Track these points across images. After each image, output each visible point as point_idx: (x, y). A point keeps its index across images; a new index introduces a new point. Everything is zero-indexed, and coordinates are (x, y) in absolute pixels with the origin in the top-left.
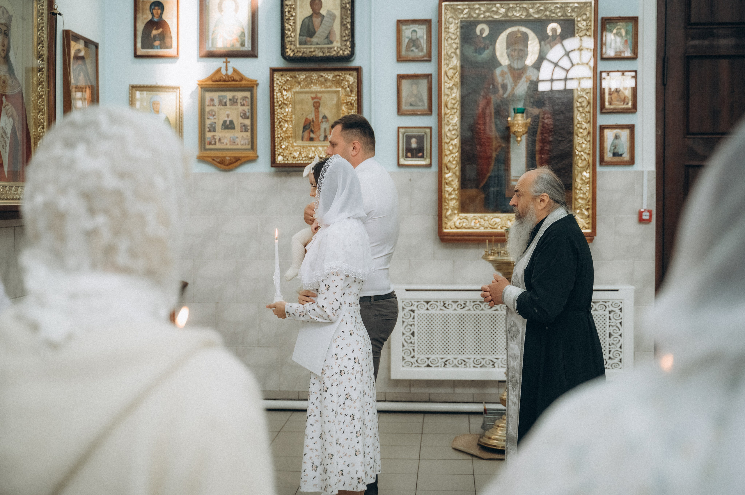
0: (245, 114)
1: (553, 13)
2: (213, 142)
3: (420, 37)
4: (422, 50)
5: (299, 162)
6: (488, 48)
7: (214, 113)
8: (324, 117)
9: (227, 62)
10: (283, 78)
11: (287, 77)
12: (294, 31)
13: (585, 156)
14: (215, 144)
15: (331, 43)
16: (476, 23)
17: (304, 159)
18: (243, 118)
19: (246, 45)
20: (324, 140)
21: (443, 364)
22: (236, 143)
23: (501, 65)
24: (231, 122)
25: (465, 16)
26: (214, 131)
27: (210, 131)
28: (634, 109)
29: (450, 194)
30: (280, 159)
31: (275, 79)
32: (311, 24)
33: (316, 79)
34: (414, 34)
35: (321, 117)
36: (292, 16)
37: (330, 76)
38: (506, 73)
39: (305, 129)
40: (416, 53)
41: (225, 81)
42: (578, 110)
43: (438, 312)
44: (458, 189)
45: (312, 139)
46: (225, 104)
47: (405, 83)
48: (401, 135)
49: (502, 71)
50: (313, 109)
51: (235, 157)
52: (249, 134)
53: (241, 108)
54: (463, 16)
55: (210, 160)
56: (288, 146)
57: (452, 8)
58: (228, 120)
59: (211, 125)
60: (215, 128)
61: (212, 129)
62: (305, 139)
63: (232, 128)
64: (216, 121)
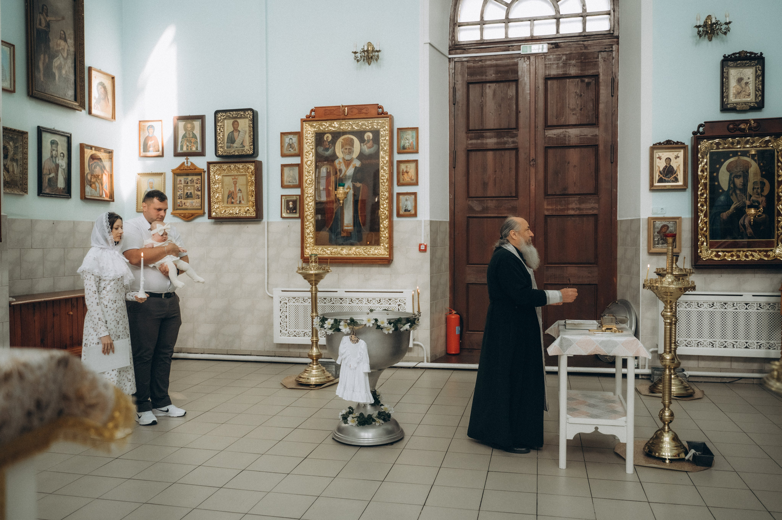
0: (198, 189)
1: (367, 126)
2: (181, 205)
3: (294, 142)
4: (295, 150)
5: (225, 216)
6: (331, 148)
7: (181, 188)
8: (240, 190)
9: (187, 159)
10: (215, 168)
11: (217, 167)
12: (223, 140)
13: (385, 212)
14: (182, 206)
15: (244, 147)
17: (227, 214)
18: (197, 191)
19: (199, 149)
20: (240, 204)
21: (303, 335)
22: (193, 205)
23: (338, 158)
24: (191, 193)
25: (317, 129)
26: (182, 199)
27: (179, 199)
28: (416, 184)
29: (308, 234)
30: (214, 214)
31: (211, 168)
32: (232, 136)
33: (233, 168)
34: (291, 140)
35: (237, 190)
36: (221, 132)
37: (240, 166)
38: (342, 163)
39: (228, 197)
40: (292, 151)
41: (186, 170)
43: (300, 304)
44: (314, 231)
45: (232, 203)
46: (188, 183)
47: (286, 169)
48: (283, 200)
49: (339, 162)
50: (233, 185)
51: (191, 213)
52: (200, 200)
53: (196, 185)
54: (315, 129)
55: (178, 215)
56: (219, 207)
57: (309, 125)
58: (189, 192)
59: (179, 195)
60: (182, 197)
61: (180, 197)
62: (229, 203)
63: (192, 197)
64: (182, 193)
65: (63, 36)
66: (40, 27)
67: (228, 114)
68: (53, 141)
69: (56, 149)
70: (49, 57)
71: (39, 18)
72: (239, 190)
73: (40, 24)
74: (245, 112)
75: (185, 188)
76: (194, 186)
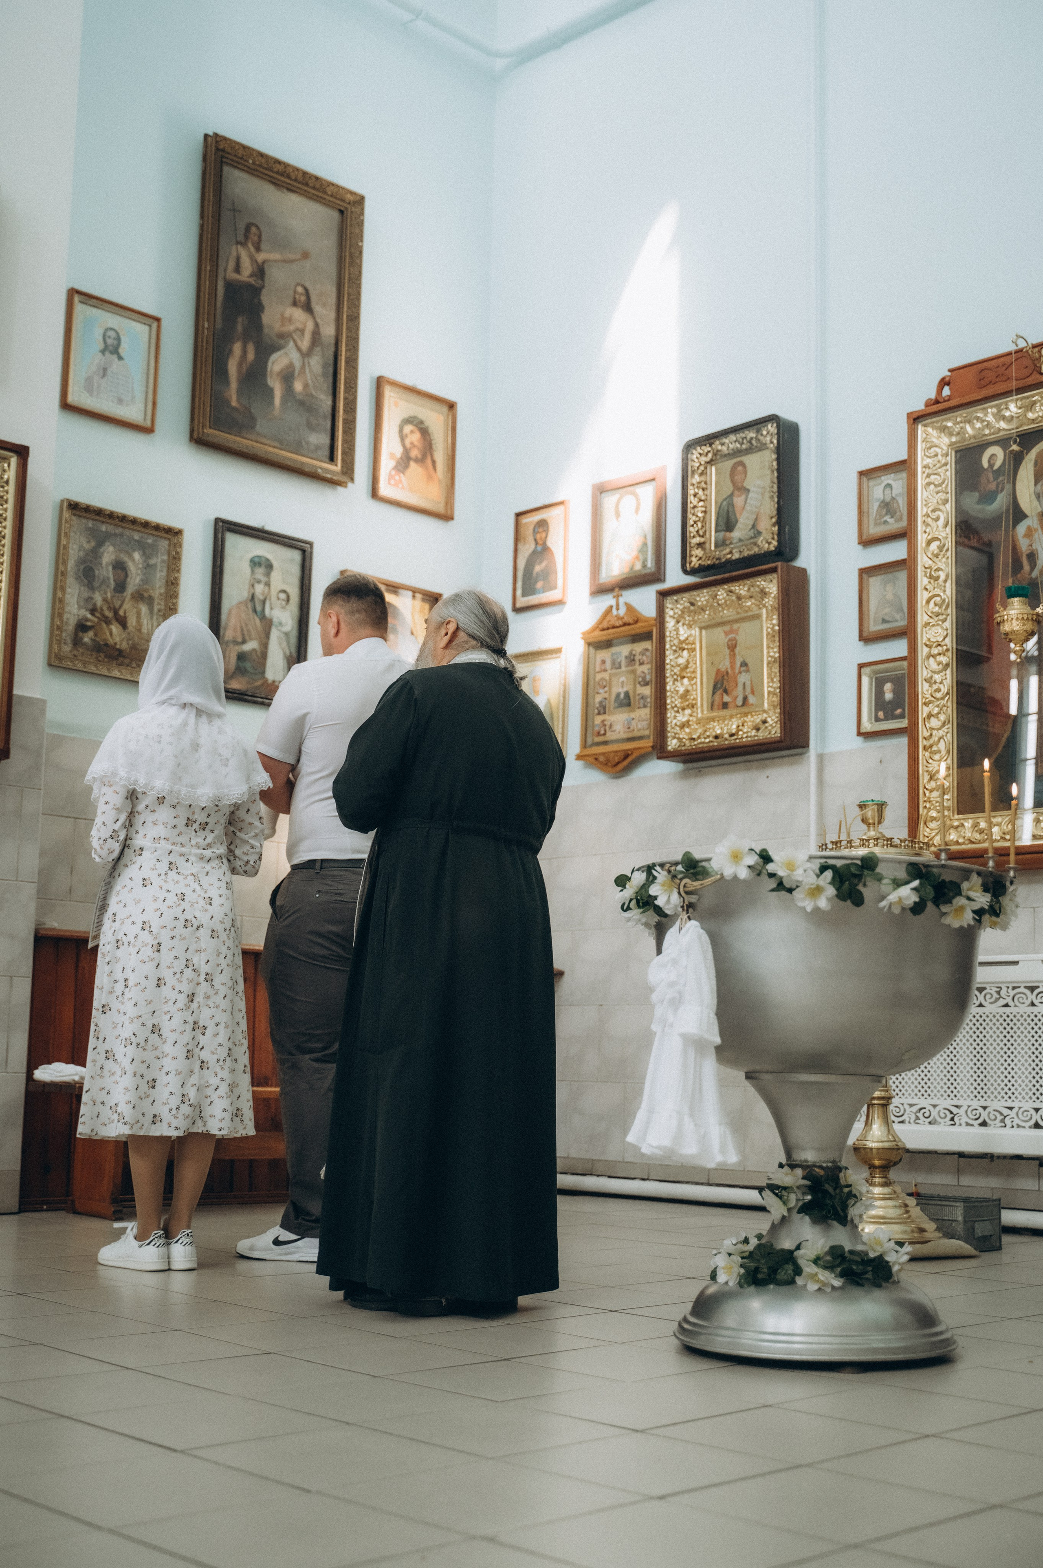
0: (644, 678)
2: (602, 732)
3: (897, 495)
4: (901, 519)
5: (701, 746)
6: (1002, 490)
7: (604, 684)
8: (744, 664)
9: (617, 597)
10: (678, 606)
11: (684, 602)
12: (705, 524)
15: (757, 535)
16: (982, 446)
17: (707, 740)
18: (642, 686)
19: (648, 564)
20: (743, 705)
21: (913, 1117)
22: (632, 728)
23: (1025, 516)
25: (961, 437)
26: (605, 713)
27: (599, 714)
29: (932, 777)
30: (674, 744)
31: (667, 610)
32: (731, 510)
33: (724, 598)
34: (888, 491)
35: (738, 664)
36: (700, 501)
37: (742, 588)
39: (715, 689)
40: (890, 526)
41: (614, 628)
45: (725, 706)
46: (620, 667)
48: (865, 680)
49: (1029, 527)
50: (727, 651)
51: (624, 751)
53: (640, 670)
54: (954, 439)
55: (592, 759)
56: (688, 721)
57: (936, 428)
58: (622, 691)
59: (601, 703)
60: (605, 708)
61: (600, 710)
62: (716, 707)
63: (629, 705)
64: (606, 696)
65: (303, 298)
66: (235, 276)
67: (717, 445)
68: (256, 560)
69: (264, 579)
70: (258, 351)
71: (234, 253)
72: (741, 666)
73: (237, 269)
74: (758, 431)
76: (634, 672)
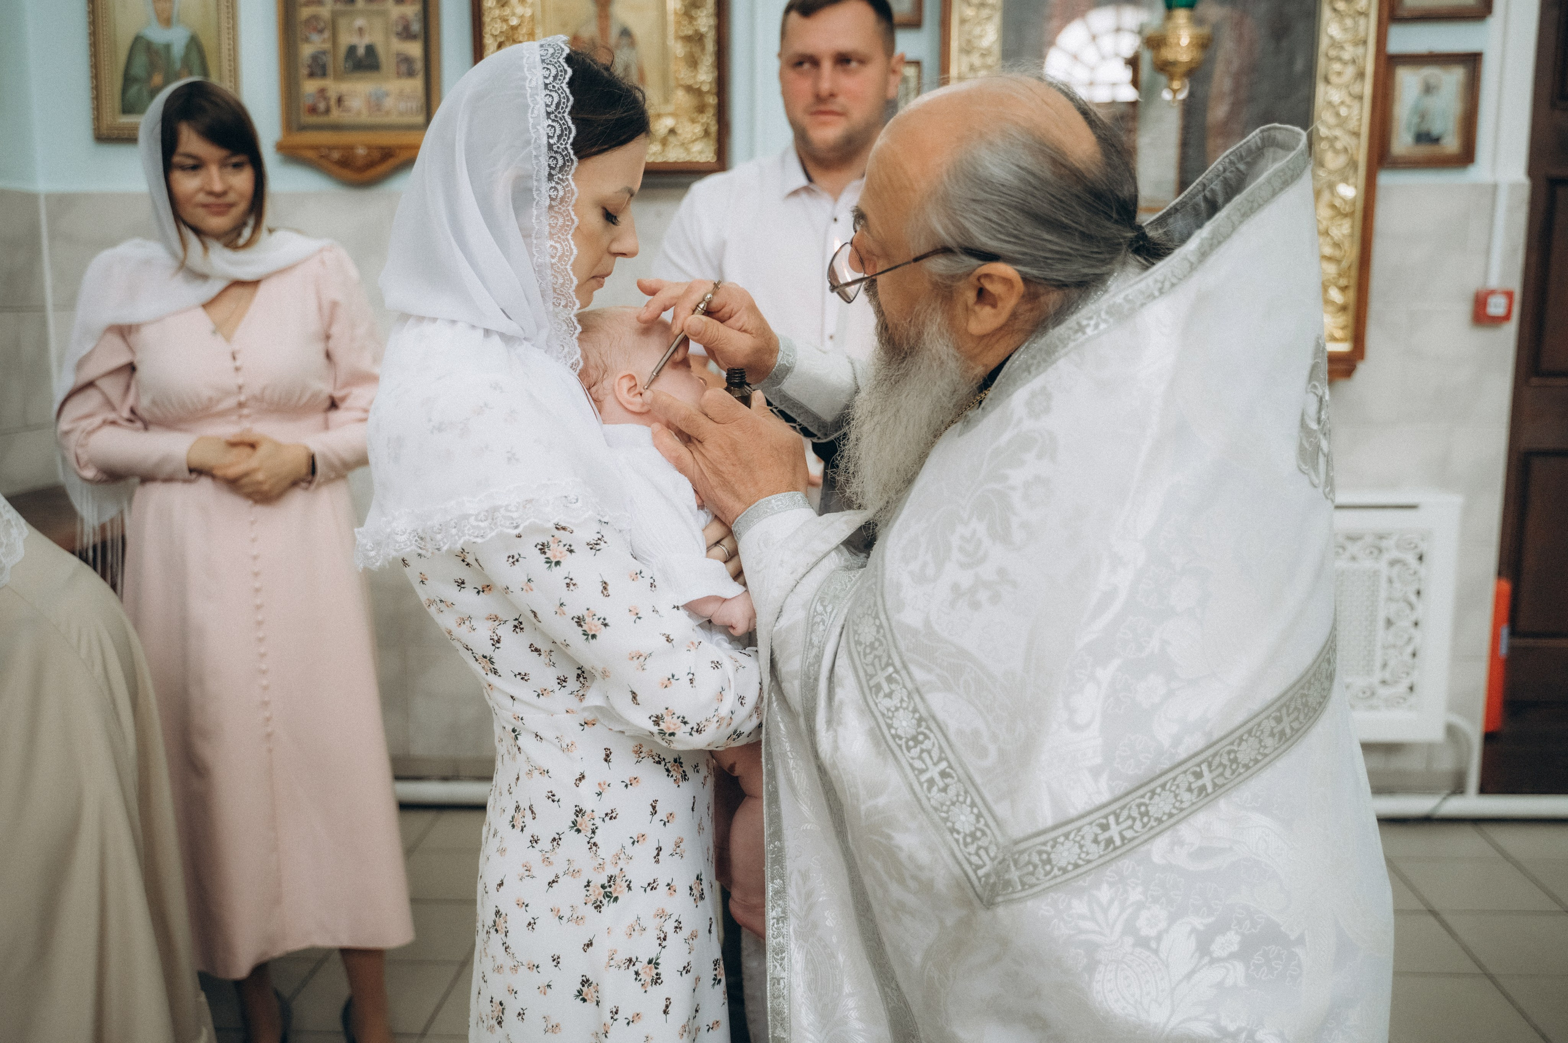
0: (406, 28)
2: (322, 106)
7: (322, 24)
8: (625, 32)
13: (1344, 140)
14: (328, 111)
18: (401, 40)
22: (385, 108)
24: (370, 50)
26: (324, 74)
27: (312, 75)
28: (1480, 12)
35: (614, 32)
42: (1335, 10)
50: (593, 8)
51: (381, 148)
52: (416, 85)
53: (395, 12)
55: (313, 155)
58: (361, 43)
59: (315, 58)
60: (325, 68)
61: (318, 69)
63: (376, 68)
64: (327, 46)
72: (621, 36)
75: (343, 23)
76: (384, 14)
